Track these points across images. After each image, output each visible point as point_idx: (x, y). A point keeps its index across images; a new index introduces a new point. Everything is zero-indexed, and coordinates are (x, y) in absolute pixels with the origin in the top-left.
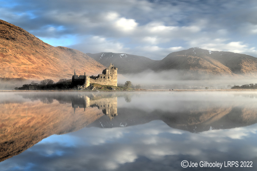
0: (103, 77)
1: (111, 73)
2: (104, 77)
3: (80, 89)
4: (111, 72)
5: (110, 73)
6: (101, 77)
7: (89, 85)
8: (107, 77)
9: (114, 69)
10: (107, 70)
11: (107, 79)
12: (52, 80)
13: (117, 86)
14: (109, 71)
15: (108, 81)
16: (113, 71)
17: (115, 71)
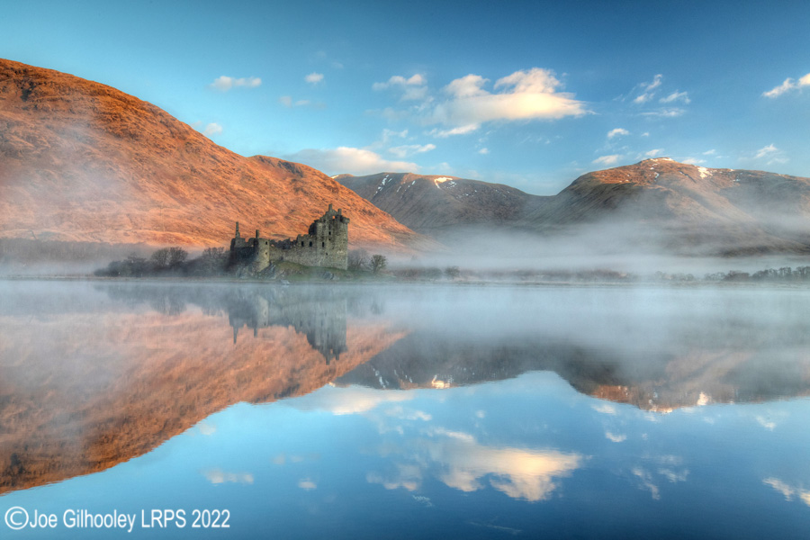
0: (307, 244)
1: (332, 232)
2: (311, 244)
3: (240, 275)
4: (330, 228)
5: (326, 233)
6: (302, 243)
7: (267, 265)
8: (319, 244)
9: (339, 222)
10: (320, 225)
11: (320, 250)
12: (183, 249)
13: (346, 268)
14: (324, 227)
15: (322, 254)
16: (337, 227)
17: (342, 227)
